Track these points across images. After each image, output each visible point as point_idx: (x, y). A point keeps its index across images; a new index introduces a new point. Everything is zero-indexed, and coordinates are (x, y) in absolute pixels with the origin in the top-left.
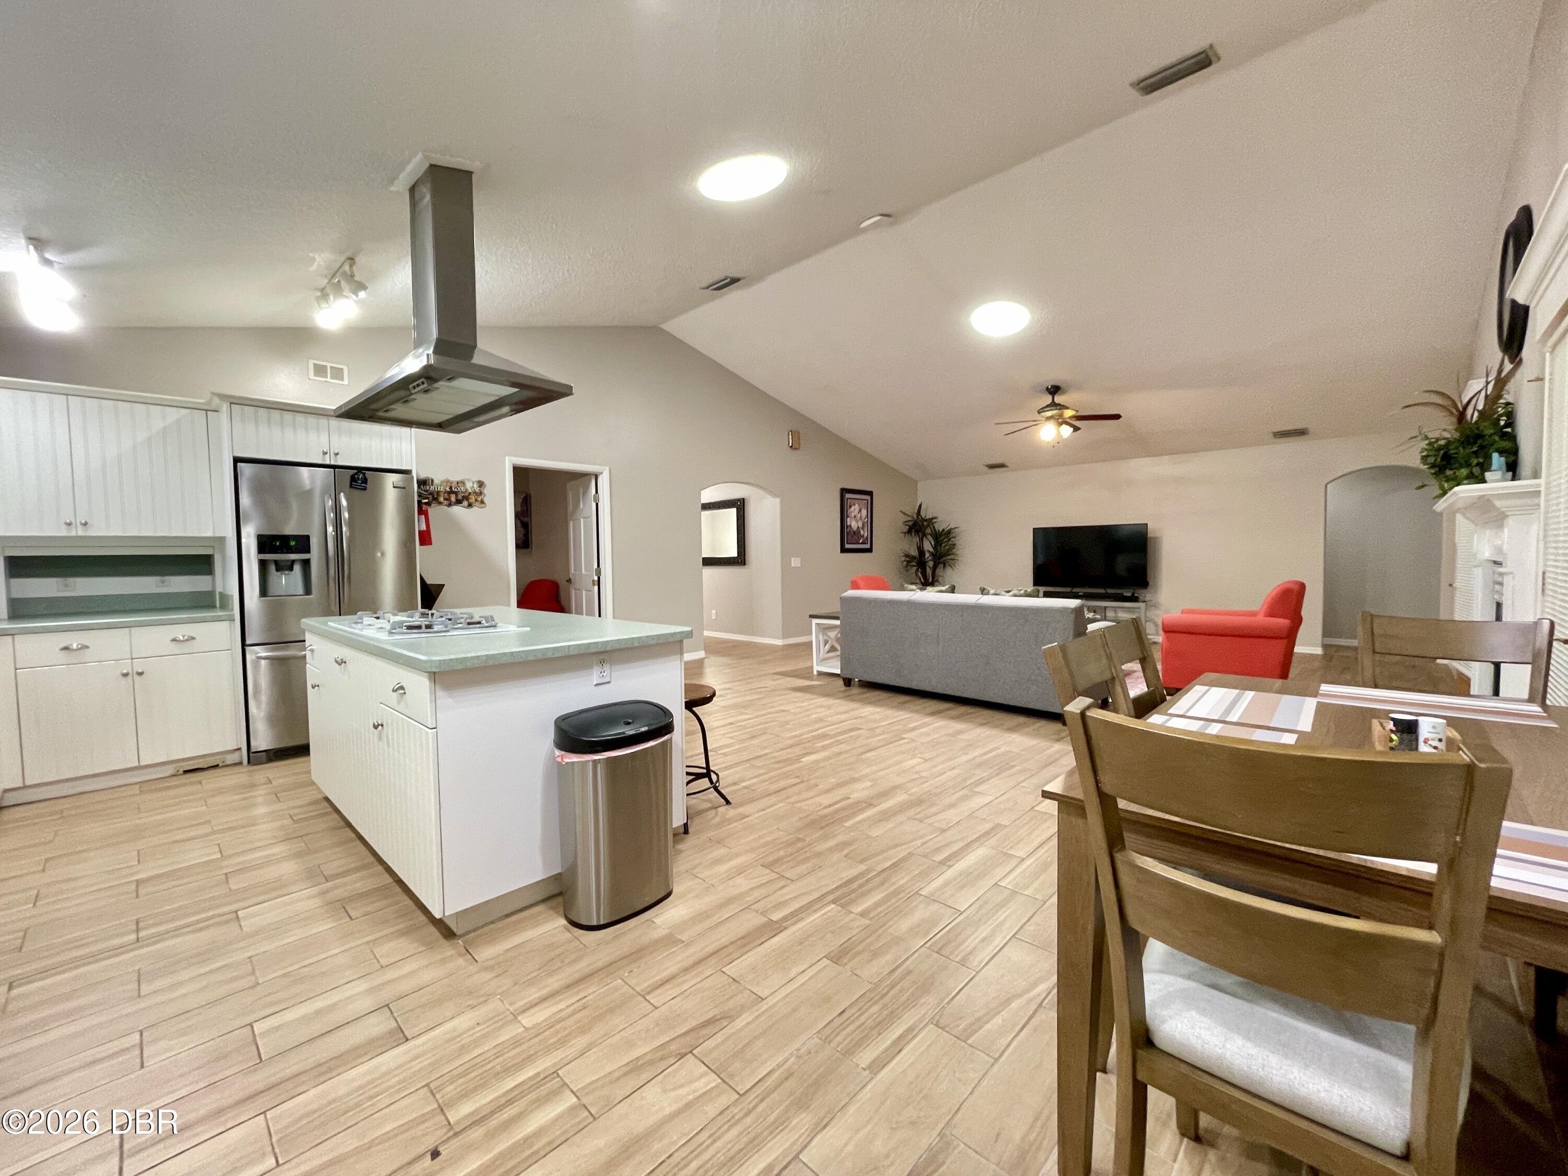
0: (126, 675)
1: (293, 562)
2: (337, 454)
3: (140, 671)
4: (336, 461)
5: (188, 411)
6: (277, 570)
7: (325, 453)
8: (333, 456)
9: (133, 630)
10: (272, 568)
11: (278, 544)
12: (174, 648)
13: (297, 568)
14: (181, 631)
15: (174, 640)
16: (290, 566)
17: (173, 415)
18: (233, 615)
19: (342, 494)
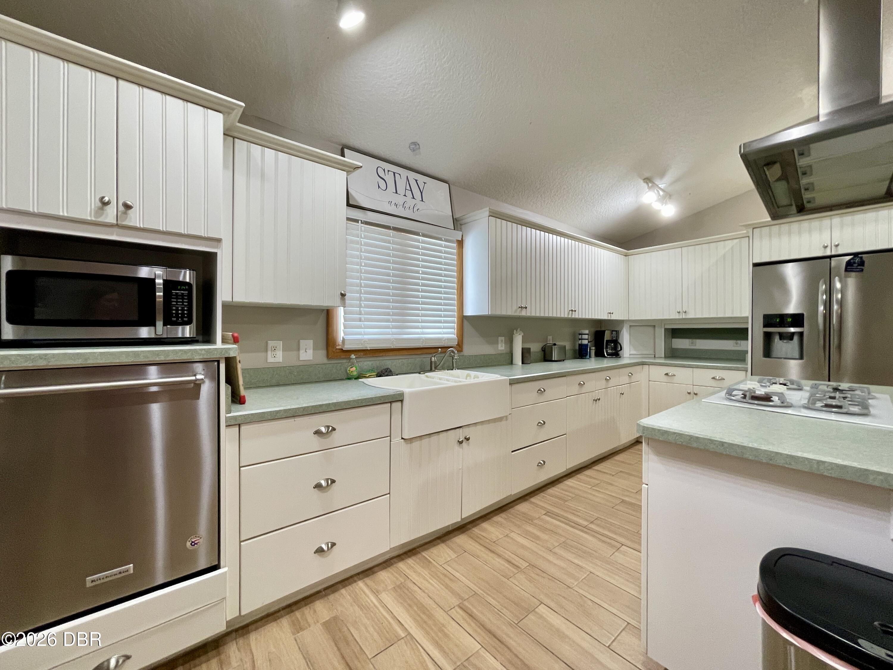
0: (689, 393)
1: (793, 334)
2: (837, 246)
3: (696, 392)
4: (837, 251)
5: (737, 240)
6: (781, 339)
7: (826, 247)
8: (833, 248)
9: (694, 369)
10: (777, 339)
11: (778, 320)
12: (713, 383)
13: (796, 338)
14: (718, 374)
15: (713, 378)
16: (791, 336)
17: (729, 244)
18: (747, 368)
19: (837, 278)
